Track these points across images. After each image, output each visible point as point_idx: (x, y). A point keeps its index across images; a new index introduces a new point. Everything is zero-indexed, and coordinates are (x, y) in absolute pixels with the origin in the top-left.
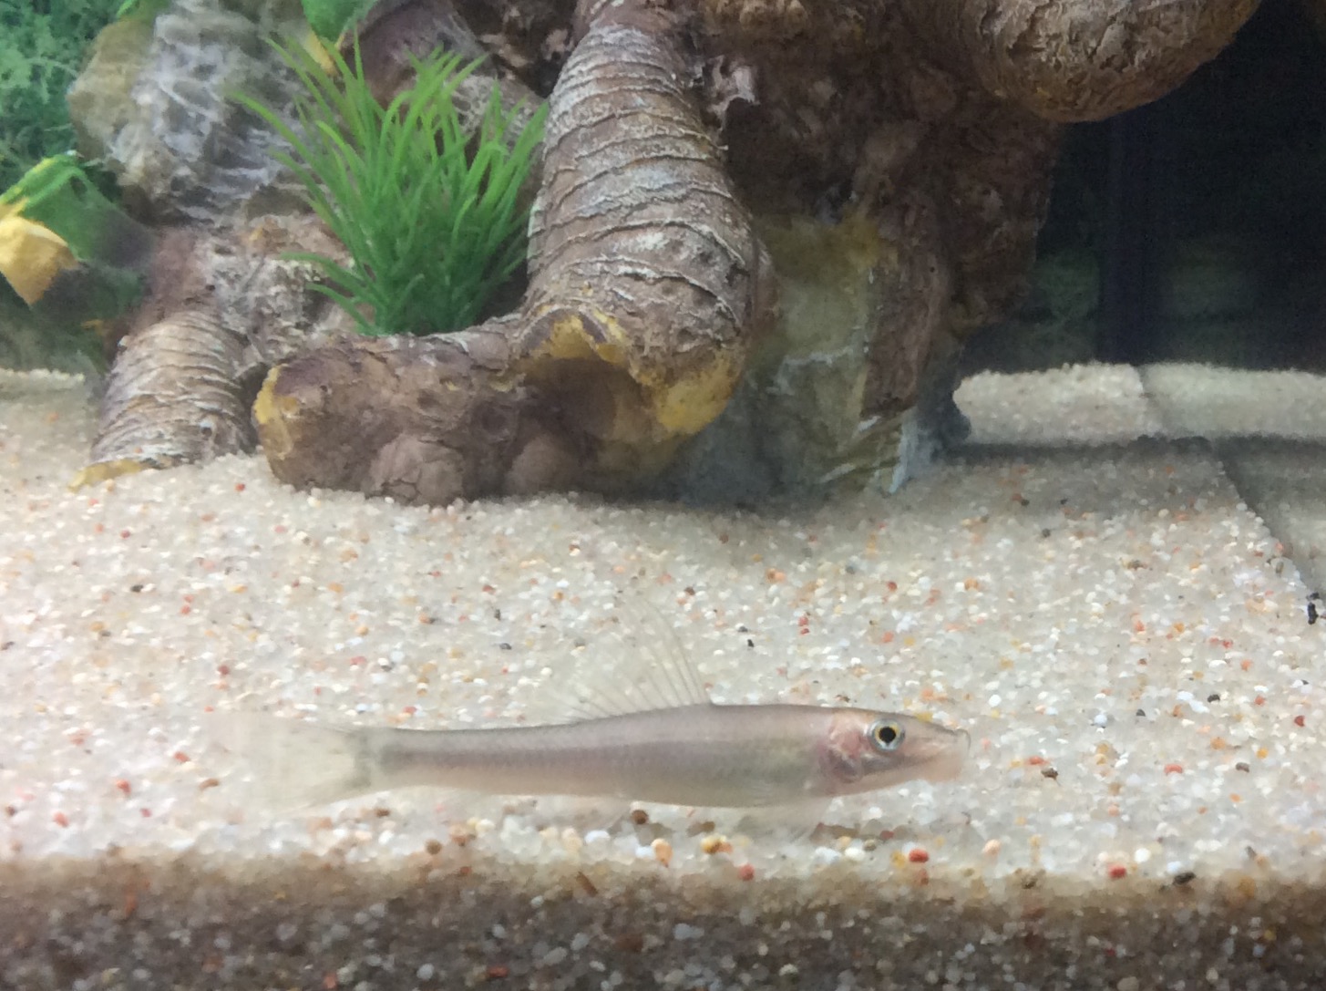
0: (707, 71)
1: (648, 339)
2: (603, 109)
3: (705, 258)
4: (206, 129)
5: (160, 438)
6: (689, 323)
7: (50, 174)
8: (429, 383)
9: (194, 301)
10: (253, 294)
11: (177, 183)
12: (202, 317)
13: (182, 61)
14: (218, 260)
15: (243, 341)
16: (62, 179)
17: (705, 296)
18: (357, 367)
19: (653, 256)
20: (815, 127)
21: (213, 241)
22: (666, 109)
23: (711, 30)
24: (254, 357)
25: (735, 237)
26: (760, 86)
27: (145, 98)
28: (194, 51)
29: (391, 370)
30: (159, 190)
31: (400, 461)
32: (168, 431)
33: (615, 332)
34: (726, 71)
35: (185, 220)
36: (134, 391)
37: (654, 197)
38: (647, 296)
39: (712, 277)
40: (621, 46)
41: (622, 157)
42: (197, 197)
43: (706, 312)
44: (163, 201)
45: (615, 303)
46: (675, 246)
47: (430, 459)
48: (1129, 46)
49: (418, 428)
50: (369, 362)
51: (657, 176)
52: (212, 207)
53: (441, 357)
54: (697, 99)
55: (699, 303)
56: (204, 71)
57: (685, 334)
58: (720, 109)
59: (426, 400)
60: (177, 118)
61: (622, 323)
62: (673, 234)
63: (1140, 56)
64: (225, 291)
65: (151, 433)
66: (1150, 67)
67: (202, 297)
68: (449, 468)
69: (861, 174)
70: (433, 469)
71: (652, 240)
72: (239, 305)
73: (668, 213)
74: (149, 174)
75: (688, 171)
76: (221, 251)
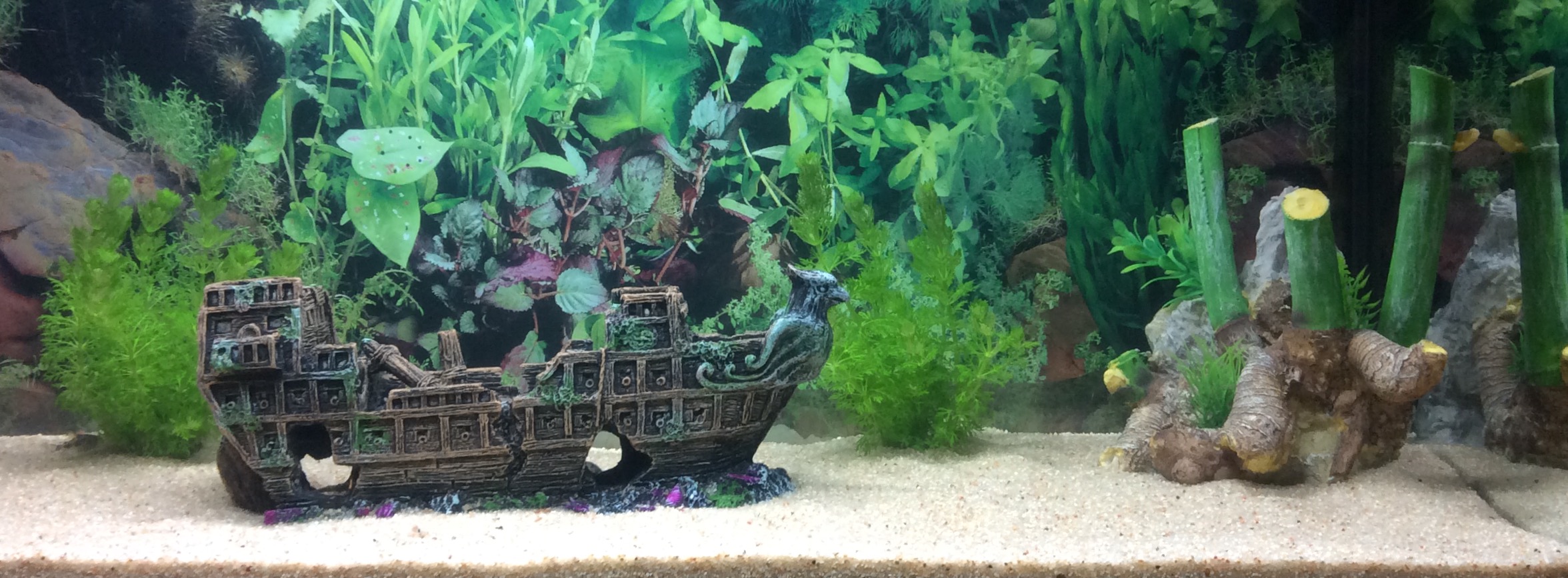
0: (1288, 370)
1: (1243, 446)
2: (1251, 378)
3: (1267, 425)
4: (1178, 347)
5: (1132, 443)
6: (1257, 444)
7: (1129, 355)
8: (1195, 444)
9: (1158, 401)
10: (1176, 401)
11: (1166, 362)
12: (1157, 406)
13: (1176, 326)
14: (1169, 389)
15: (1168, 416)
16: (1130, 358)
17: (1264, 436)
18: (1176, 436)
19: (1252, 423)
20: (1320, 389)
21: (1171, 382)
22: (1268, 381)
23: (1291, 359)
24: (1170, 421)
25: (1279, 421)
26: (1302, 378)
27: (1163, 335)
28: (1180, 323)
29: (1185, 438)
30: (1161, 363)
31: (1182, 465)
32: (1135, 440)
33: (1235, 442)
34: (1293, 371)
35: (1166, 373)
36: (1131, 426)
37: (1257, 406)
38: (1247, 434)
39: (1268, 431)
40: (1262, 360)
41: (1251, 393)
42: (1171, 367)
43: (1263, 441)
44: (1161, 367)
45: (1237, 434)
46: (1259, 421)
47: (1190, 466)
48: (1398, 386)
49: (1189, 457)
50: (1180, 436)
51: (1260, 400)
52: (1175, 370)
53: (1202, 437)
54: (1281, 379)
55: (1261, 438)
56: (1182, 329)
57: (1255, 446)
58: (1288, 381)
59: (1193, 449)
60: (1171, 342)
61: (1237, 440)
62: (1259, 417)
63: (1401, 389)
64: (1168, 399)
65: (1130, 440)
66: (1404, 393)
67: (1160, 401)
68: (1196, 470)
69: (1337, 404)
70: (1191, 469)
71: (1253, 418)
72: (1171, 404)
73: (1259, 411)
74: (1159, 358)
75: (1269, 399)
76: (1171, 386)
